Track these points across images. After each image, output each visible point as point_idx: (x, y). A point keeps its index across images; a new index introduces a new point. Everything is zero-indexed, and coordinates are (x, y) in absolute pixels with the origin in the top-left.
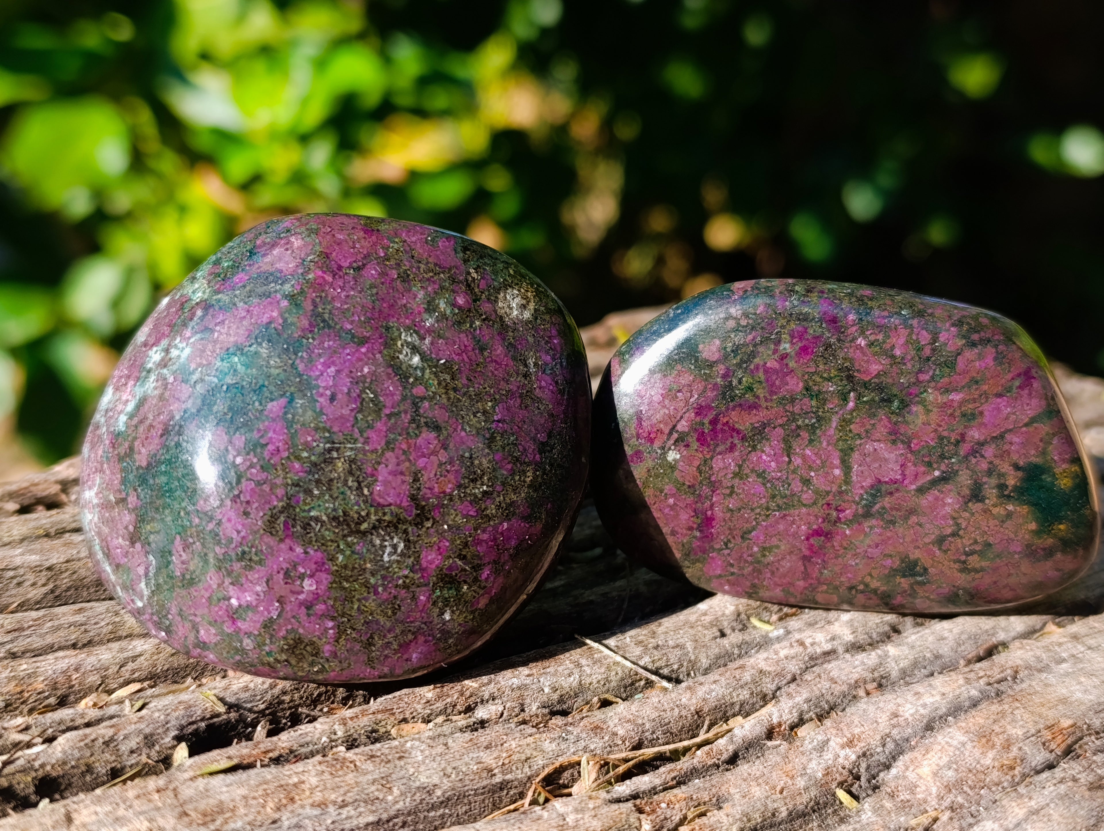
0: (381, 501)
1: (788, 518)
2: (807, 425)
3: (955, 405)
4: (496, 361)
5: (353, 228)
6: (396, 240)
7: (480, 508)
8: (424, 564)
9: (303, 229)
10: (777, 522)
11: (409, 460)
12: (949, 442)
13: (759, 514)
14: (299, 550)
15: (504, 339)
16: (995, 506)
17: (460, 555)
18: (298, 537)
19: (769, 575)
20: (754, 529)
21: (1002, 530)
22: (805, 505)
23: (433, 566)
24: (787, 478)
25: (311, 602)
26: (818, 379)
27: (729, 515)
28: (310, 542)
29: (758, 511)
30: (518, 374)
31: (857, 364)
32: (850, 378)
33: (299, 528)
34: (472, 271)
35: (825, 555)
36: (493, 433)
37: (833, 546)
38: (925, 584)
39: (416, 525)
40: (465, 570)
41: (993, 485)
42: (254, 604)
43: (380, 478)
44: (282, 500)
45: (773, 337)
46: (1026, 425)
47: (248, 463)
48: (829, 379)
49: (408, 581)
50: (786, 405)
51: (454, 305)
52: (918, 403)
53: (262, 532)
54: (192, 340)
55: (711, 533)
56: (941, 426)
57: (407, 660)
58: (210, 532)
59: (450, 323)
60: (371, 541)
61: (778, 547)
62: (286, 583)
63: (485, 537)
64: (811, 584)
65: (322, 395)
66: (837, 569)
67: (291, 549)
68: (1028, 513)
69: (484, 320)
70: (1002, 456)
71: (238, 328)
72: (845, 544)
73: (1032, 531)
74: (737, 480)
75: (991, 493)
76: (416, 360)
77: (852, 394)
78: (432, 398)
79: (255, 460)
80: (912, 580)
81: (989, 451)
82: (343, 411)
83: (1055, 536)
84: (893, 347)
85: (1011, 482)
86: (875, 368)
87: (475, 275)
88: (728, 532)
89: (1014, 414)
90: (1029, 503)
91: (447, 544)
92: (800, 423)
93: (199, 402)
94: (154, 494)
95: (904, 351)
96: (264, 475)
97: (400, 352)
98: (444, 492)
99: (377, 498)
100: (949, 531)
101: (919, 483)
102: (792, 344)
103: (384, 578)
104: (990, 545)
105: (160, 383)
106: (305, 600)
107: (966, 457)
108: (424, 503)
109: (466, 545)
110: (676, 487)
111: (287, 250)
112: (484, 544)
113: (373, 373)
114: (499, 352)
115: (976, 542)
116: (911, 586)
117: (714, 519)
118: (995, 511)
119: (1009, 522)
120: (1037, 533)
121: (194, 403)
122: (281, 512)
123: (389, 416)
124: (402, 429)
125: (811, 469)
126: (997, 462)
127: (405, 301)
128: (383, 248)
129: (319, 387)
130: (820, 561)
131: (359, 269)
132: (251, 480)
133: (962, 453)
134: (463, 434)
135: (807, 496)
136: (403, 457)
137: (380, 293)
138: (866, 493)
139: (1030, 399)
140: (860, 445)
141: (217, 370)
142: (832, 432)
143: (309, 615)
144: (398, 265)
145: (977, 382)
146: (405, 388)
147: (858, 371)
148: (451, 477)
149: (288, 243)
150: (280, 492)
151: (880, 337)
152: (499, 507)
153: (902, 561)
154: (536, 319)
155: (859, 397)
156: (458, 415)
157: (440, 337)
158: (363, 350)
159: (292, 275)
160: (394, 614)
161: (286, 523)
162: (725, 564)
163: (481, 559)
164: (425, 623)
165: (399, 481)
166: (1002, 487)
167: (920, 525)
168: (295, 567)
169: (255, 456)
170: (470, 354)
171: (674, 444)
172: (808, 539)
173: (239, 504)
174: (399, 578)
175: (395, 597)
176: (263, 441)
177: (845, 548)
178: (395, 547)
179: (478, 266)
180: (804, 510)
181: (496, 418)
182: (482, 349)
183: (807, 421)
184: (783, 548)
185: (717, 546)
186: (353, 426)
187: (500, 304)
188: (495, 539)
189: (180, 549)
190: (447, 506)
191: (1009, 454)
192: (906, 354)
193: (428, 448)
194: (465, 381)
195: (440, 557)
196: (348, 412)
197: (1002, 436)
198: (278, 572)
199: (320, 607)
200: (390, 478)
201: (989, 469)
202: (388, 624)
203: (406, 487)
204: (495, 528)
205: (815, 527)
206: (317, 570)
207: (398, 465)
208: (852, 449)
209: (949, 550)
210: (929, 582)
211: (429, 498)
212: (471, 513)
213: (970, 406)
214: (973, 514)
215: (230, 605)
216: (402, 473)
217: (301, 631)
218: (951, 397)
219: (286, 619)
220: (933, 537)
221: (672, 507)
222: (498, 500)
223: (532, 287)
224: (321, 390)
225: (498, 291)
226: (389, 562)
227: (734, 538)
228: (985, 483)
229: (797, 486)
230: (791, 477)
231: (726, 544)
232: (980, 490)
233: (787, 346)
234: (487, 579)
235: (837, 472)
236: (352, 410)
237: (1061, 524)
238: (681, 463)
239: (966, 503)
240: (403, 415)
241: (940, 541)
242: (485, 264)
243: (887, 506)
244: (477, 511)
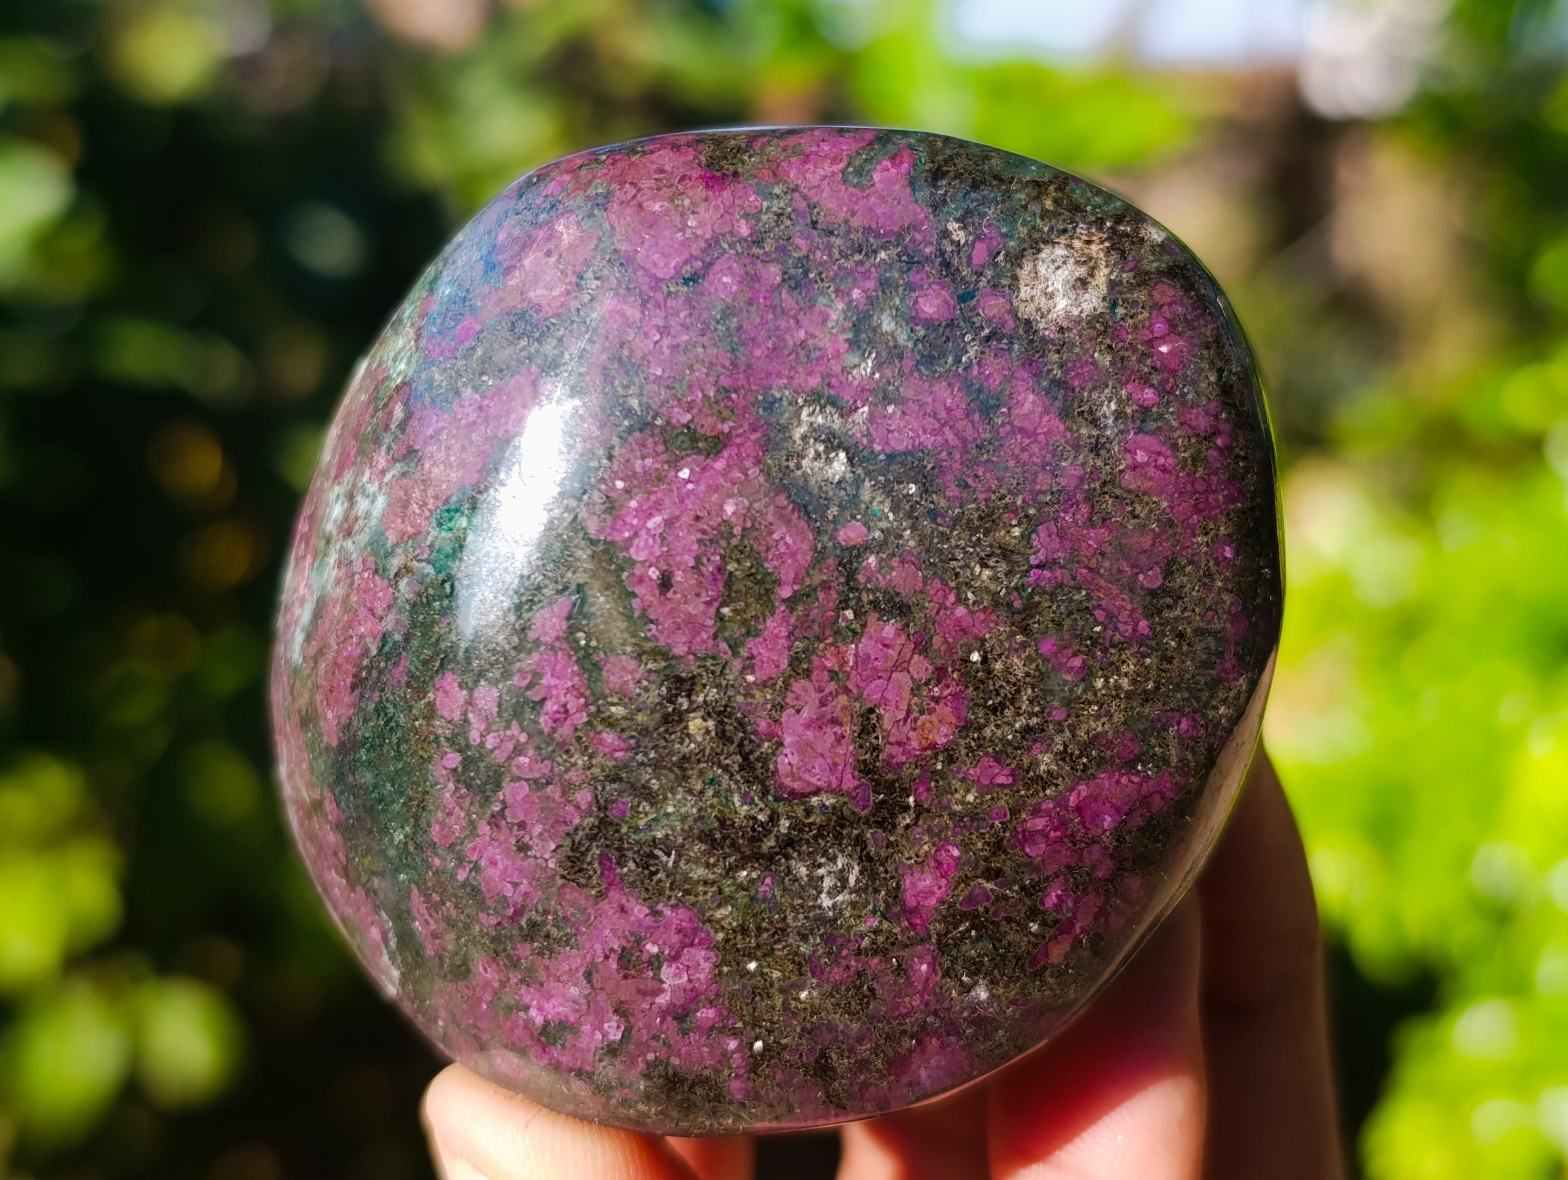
0: (796, 785)
4: (1022, 430)
5: (683, 178)
6: (777, 190)
7: (1019, 767)
8: (912, 902)
9: (580, 200)
11: (847, 691)
14: (639, 911)
15: (1037, 375)
17: (988, 870)
18: (633, 884)
23: (933, 902)
25: (683, 1006)
28: (661, 893)
30: (1077, 447)
33: (632, 865)
34: (953, 226)
36: (1031, 596)
39: (880, 824)
40: (1006, 898)
42: (572, 1019)
43: (788, 740)
44: (589, 813)
47: (510, 746)
49: (881, 939)
51: (913, 320)
53: (560, 882)
54: (388, 477)
57: (910, 1084)
58: (463, 886)
59: (908, 364)
60: (789, 871)
62: (626, 977)
63: (1040, 823)
65: (641, 580)
67: (622, 909)
69: (988, 339)
71: (463, 449)
76: (839, 465)
78: (882, 545)
79: (523, 738)
82: (690, 609)
87: (960, 236)
91: (956, 853)
93: (405, 619)
94: (359, 802)
96: (544, 768)
97: (801, 456)
98: (933, 746)
99: (788, 781)
103: (828, 939)
105: (343, 571)
106: (672, 1005)
108: (890, 776)
109: (998, 846)
111: (549, 254)
112: (1039, 838)
113: (747, 514)
114: (1027, 407)
121: (397, 621)
122: (592, 838)
123: (791, 603)
124: (822, 626)
127: (802, 334)
128: (746, 216)
129: (633, 563)
131: (693, 279)
132: (520, 779)
134: (961, 611)
136: (832, 686)
137: (746, 326)
141: (431, 546)
143: (684, 1033)
144: (783, 250)
146: (819, 532)
148: (945, 710)
149: (549, 238)
150: (584, 797)
152: (1063, 756)
154: (1114, 305)
156: (945, 571)
157: (887, 399)
158: (720, 465)
159: (558, 315)
160: (865, 1006)
161: (604, 858)
163: (1037, 869)
164: (935, 1013)
165: (830, 739)
168: (639, 943)
169: (523, 729)
170: (960, 426)
173: (505, 830)
174: (862, 936)
175: (859, 974)
176: (534, 695)
178: (842, 878)
179: (968, 212)
181: (1033, 560)
182: (987, 410)
186: (715, 637)
187: (1025, 292)
188: (1063, 824)
189: (423, 909)
190: (942, 775)
193: (886, 656)
194: (953, 491)
195: (943, 882)
196: (702, 607)
198: (607, 957)
199: (706, 1014)
200: (810, 734)
202: (855, 1026)
203: (848, 748)
204: (1061, 802)
206: (684, 946)
207: (823, 703)
211: (901, 765)
212: (1001, 780)
215: (529, 1021)
216: (835, 721)
217: (675, 1061)
219: (639, 1044)
222: (1058, 739)
223: (1100, 229)
224: (638, 571)
225: (1016, 259)
226: (834, 906)
234: (1058, 907)
236: (708, 604)
240: (821, 595)
242: (983, 202)
244: (1012, 774)
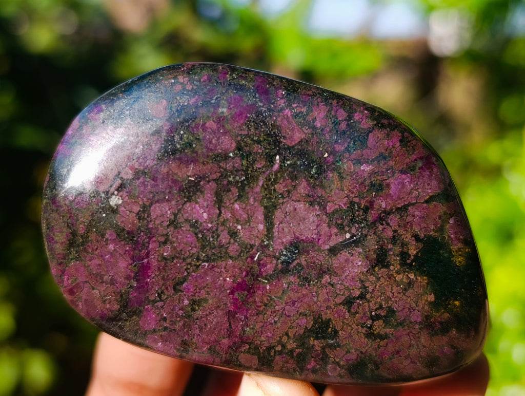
1: (216, 270)
2: (237, 182)
3: (366, 175)
10: (206, 274)
12: (359, 208)
13: (190, 264)
16: (398, 272)
19: (197, 331)
20: (185, 280)
21: (404, 297)
22: (231, 258)
24: (217, 230)
26: (249, 141)
27: (163, 264)
29: (189, 260)
31: (283, 131)
32: (277, 143)
35: (247, 311)
37: (255, 302)
38: (335, 347)
41: (397, 253)
45: (213, 101)
46: (427, 202)
48: (259, 142)
50: (220, 162)
52: (334, 170)
55: (147, 283)
56: (353, 193)
61: (206, 300)
64: (235, 343)
66: (258, 326)
68: (428, 284)
70: (405, 226)
72: (265, 301)
73: (431, 303)
74: (172, 228)
75: (394, 260)
77: (278, 157)
80: (323, 342)
81: (394, 220)
83: (450, 311)
84: (315, 120)
85: (413, 252)
86: (298, 136)
88: (161, 282)
89: (417, 190)
90: (428, 274)
92: (231, 179)
95: (324, 124)
100: (357, 293)
101: (332, 244)
102: (229, 109)
104: (394, 312)
107: (374, 223)
110: (116, 232)
115: (381, 307)
116: (323, 348)
117: (149, 268)
118: (399, 278)
119: (411, 291)
120: (435, 305)
125: (238, 222)
126: (401, 231)
130: (243, 318)
133: (370, 219)
135: (233, 249)
138: (286, 249)
139: (431, 180)
140: (283, 203)
142: (258, 189)
145: (385, 158)
147: (284, 137)
151: (304, 110)
153: (315, 322)
155: (283, 161)
162: (159, 318)
166: (404, 255)
167: (332, 285)
171: (117, 190)
172: (232, 293)
177: (266, 305)
180: (230, 262)
183: (237, 178)
184: (210, 301)
185: (152, 298)
191: (411, 226)
192: (325, 126)
197: (405, 208)
201: (394, 237)
205: (239, 280)
208: (275, 207)
209: (357, 313)
210: (339, 346)
213: (379, 178)
214: (378, 279)
218: (362, 168)
220: (344, 298)
221: (112, 254)
227: (167, 289)
228: (390, 249)
229: (224, 238)
230: (221, 228)
231: (160, 296)
232: (386, 255)
233: (225, 110)
235: (261, 227)
237: (456, 300)
238: (123, 209)
239: (373, 267)
241: (349, 302)
243: (304, 263)
